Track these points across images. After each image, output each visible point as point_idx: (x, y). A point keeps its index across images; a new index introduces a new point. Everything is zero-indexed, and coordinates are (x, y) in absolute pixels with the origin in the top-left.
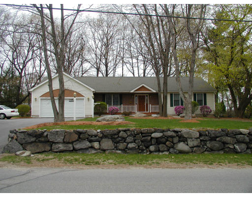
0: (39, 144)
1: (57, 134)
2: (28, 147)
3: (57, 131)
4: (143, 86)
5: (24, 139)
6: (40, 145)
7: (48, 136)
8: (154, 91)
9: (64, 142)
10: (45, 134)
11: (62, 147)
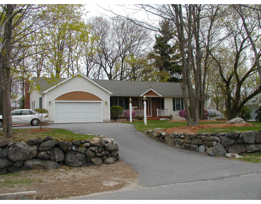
0: (237, 145)
1: (250, 136)
2: (230, 149)
3: (250, 133)
4: (151, 91)
5: (227, 141)
6: (238, 147)
7: (244, 138)
8: (161, 96)
9: (256, 143)
10: (241, 136)
11: (254, 147)
